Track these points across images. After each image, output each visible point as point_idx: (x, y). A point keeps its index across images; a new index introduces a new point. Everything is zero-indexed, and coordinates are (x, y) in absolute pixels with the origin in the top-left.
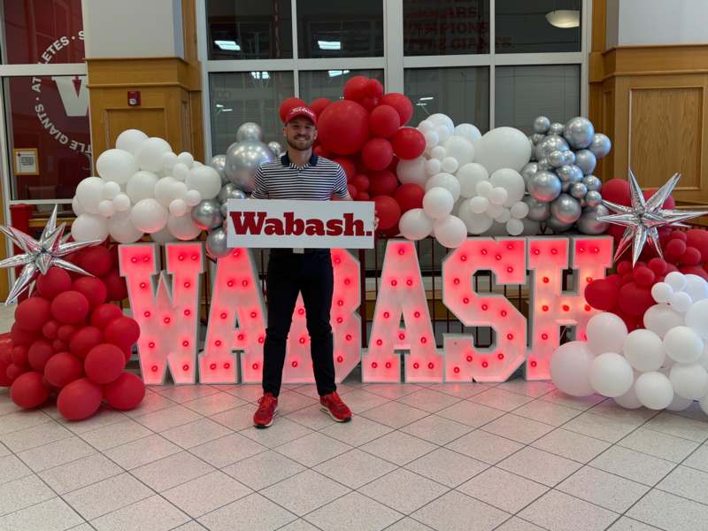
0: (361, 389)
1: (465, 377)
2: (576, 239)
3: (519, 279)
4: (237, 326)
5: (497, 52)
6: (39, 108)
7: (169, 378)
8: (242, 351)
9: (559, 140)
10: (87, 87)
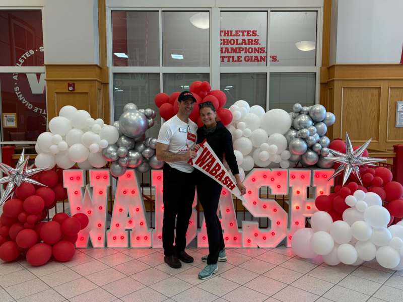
0: (197, 252)
1: (253, 245)
2: (315, 171)
3: (283, 192)
4: (128, 216)
5: (271, 65)
6: (17, 89)
7: (90, 244)
8: (131, 230)
9: (307, 117)
10: (45, 80)
